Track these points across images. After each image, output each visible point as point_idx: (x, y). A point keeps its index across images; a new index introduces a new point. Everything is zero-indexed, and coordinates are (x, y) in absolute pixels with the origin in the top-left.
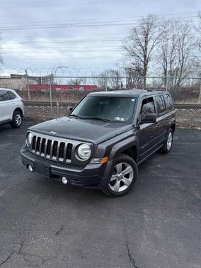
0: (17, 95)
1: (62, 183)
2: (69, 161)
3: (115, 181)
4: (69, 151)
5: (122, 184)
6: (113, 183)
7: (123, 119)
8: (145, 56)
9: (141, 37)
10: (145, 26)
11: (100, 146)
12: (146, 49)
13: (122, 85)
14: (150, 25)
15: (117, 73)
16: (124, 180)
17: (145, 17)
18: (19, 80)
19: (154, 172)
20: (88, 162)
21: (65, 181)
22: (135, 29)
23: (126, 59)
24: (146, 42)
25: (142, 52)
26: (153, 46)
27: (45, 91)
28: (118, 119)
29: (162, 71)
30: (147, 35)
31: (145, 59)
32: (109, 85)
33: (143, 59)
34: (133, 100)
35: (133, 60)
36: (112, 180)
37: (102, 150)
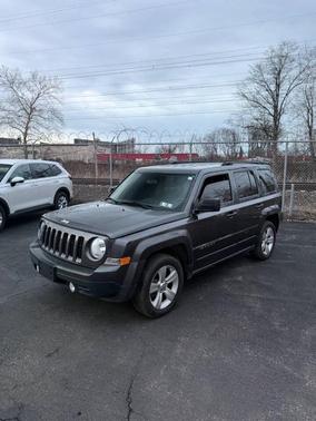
0: (63, 169)
1: (69, 290)
2: (79, 261)
3: (155, 294)
4: (80, 248)
5: (164, 298)
6: (154, 296)
7: (170, 206)
8: (275, 107)
9: (269, 77)
10: (276, 60)
11: (118, 241)
12: (278, 95)
13: (242, 152)
14: (283, 58)
15: (234, 134)
16: (167, 291)
17: (276, 47)
18: (85, 148)
19: (226, 287)
20: (102, 262)
21: (73, 289)
22: (259, 67)
23: (244, 112)
24: (278, 86)
25: (271, 100)
26: (289, 91)
27: (120, 162)
28: (164, 204)
29: (305, 129)
30: (279, 74)
31: (276, 111)
32: (220, 152)
33: (272, 111)
34: (190, 178)
35: (256, 114)
36: (152, 291)
37: (120, 247)
